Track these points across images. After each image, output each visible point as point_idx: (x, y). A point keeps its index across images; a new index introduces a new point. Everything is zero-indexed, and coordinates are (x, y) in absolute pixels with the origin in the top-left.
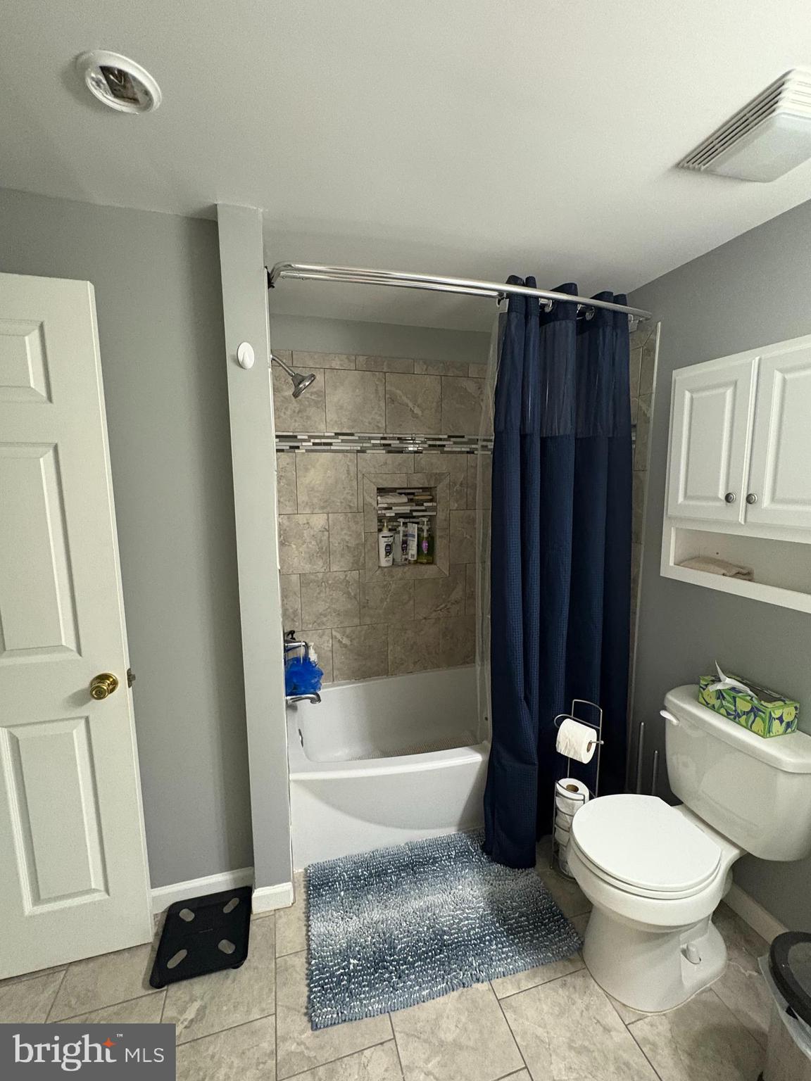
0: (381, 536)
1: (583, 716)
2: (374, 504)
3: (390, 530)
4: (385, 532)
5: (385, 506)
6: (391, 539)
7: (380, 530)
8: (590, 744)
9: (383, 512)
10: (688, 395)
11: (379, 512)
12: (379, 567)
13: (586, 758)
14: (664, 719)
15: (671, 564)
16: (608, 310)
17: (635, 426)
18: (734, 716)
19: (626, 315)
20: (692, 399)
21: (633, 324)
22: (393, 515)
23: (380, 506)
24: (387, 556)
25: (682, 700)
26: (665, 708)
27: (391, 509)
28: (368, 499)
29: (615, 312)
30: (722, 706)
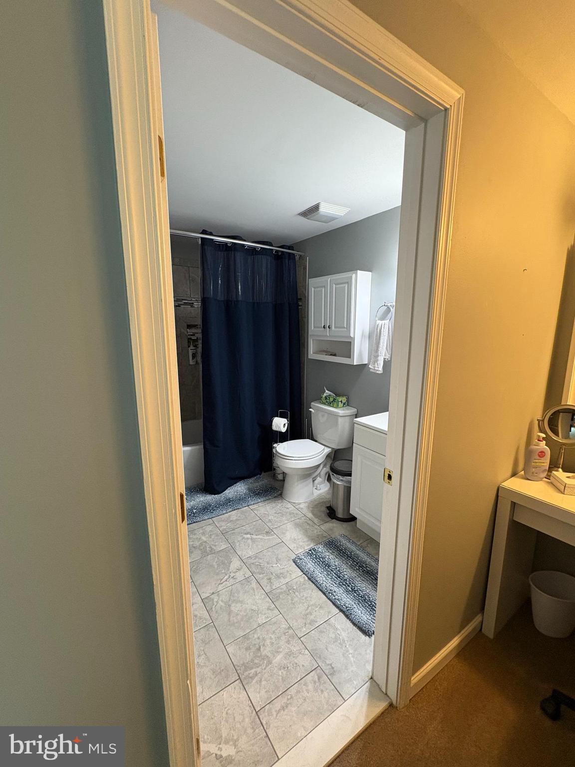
0: (189, 349)
1: (282, 416)
2: (186, 333)
3: (194, 346)
4: (192, 347)
5: (192, 334)
6: (195, 351)
7: (189, 347)
8: (285, 424)
9: (191, 337)
10: (313, 289)
11: (189, 337)
12: (190, 365)
13: (284, 430)
14: (311, 411)
15: (312, 353)
16: (286, 252)
17: (301, 299)
18: (329, 404)
19: (294, 254)
20: (314, 291)
21: (297, 258)
22: (196, 338)
23: (189, 334)
24: (193, 359)
25: (317, 404)
26: (311, 408)
27: (194, 335)
28: (183, 330)
29: (289, 253)
30: (327, 402)
